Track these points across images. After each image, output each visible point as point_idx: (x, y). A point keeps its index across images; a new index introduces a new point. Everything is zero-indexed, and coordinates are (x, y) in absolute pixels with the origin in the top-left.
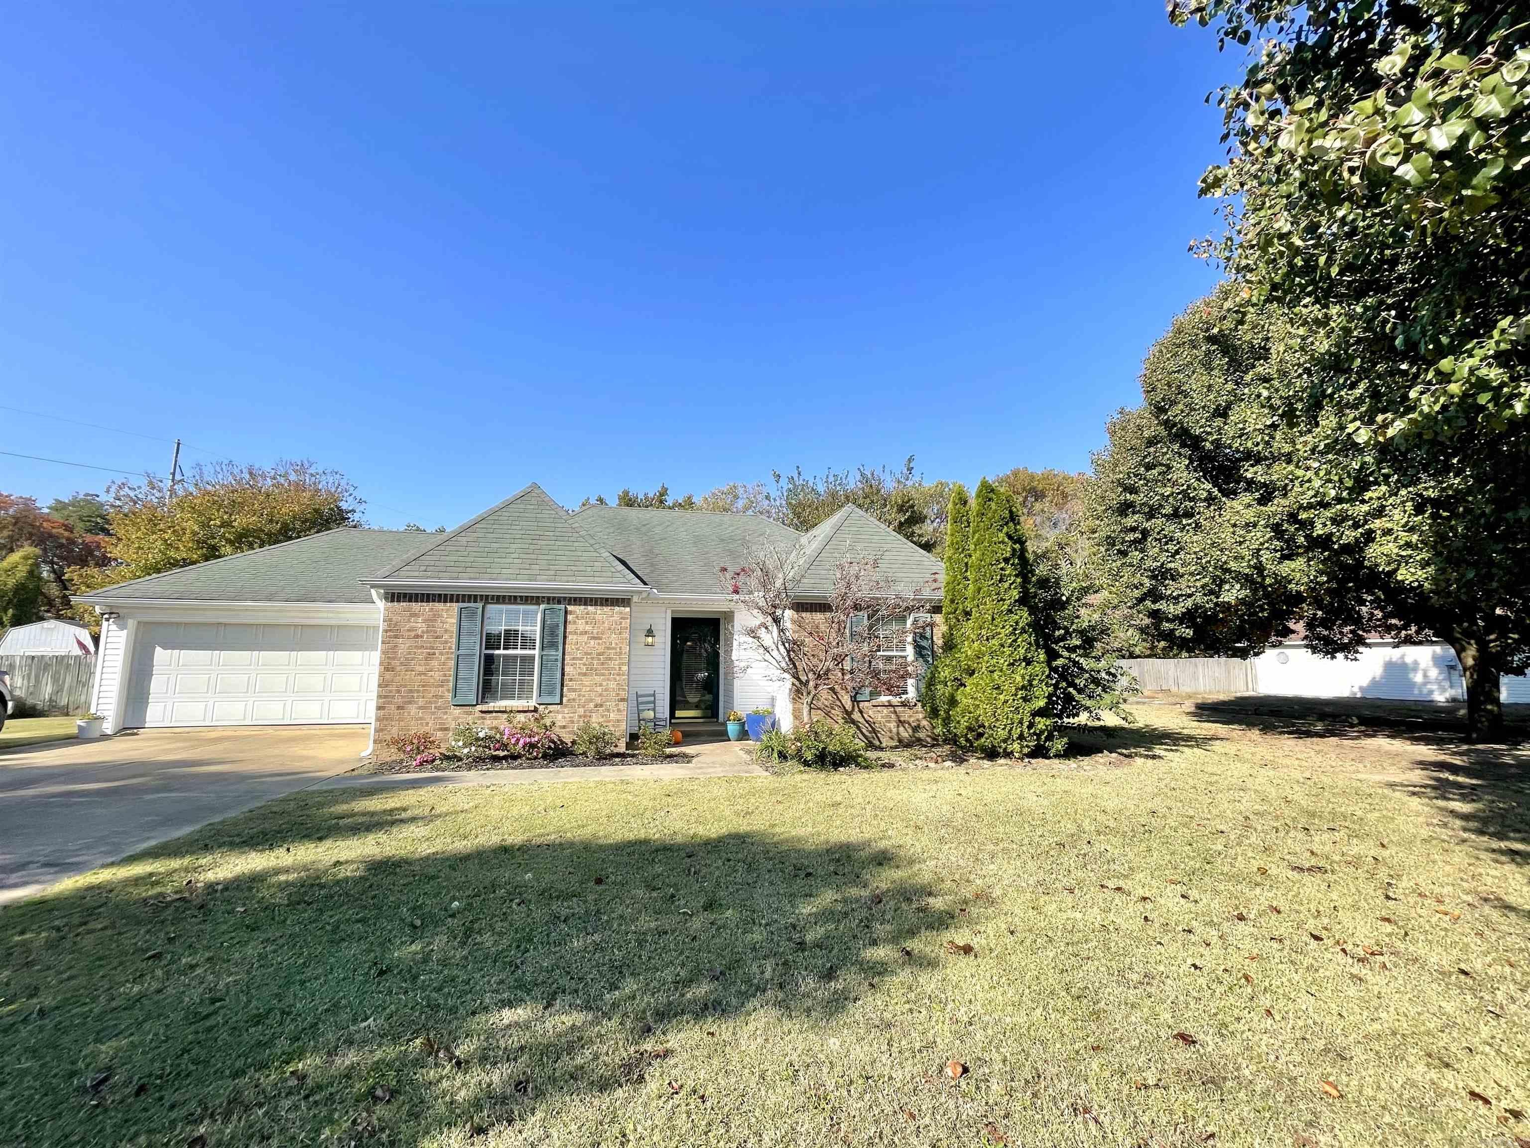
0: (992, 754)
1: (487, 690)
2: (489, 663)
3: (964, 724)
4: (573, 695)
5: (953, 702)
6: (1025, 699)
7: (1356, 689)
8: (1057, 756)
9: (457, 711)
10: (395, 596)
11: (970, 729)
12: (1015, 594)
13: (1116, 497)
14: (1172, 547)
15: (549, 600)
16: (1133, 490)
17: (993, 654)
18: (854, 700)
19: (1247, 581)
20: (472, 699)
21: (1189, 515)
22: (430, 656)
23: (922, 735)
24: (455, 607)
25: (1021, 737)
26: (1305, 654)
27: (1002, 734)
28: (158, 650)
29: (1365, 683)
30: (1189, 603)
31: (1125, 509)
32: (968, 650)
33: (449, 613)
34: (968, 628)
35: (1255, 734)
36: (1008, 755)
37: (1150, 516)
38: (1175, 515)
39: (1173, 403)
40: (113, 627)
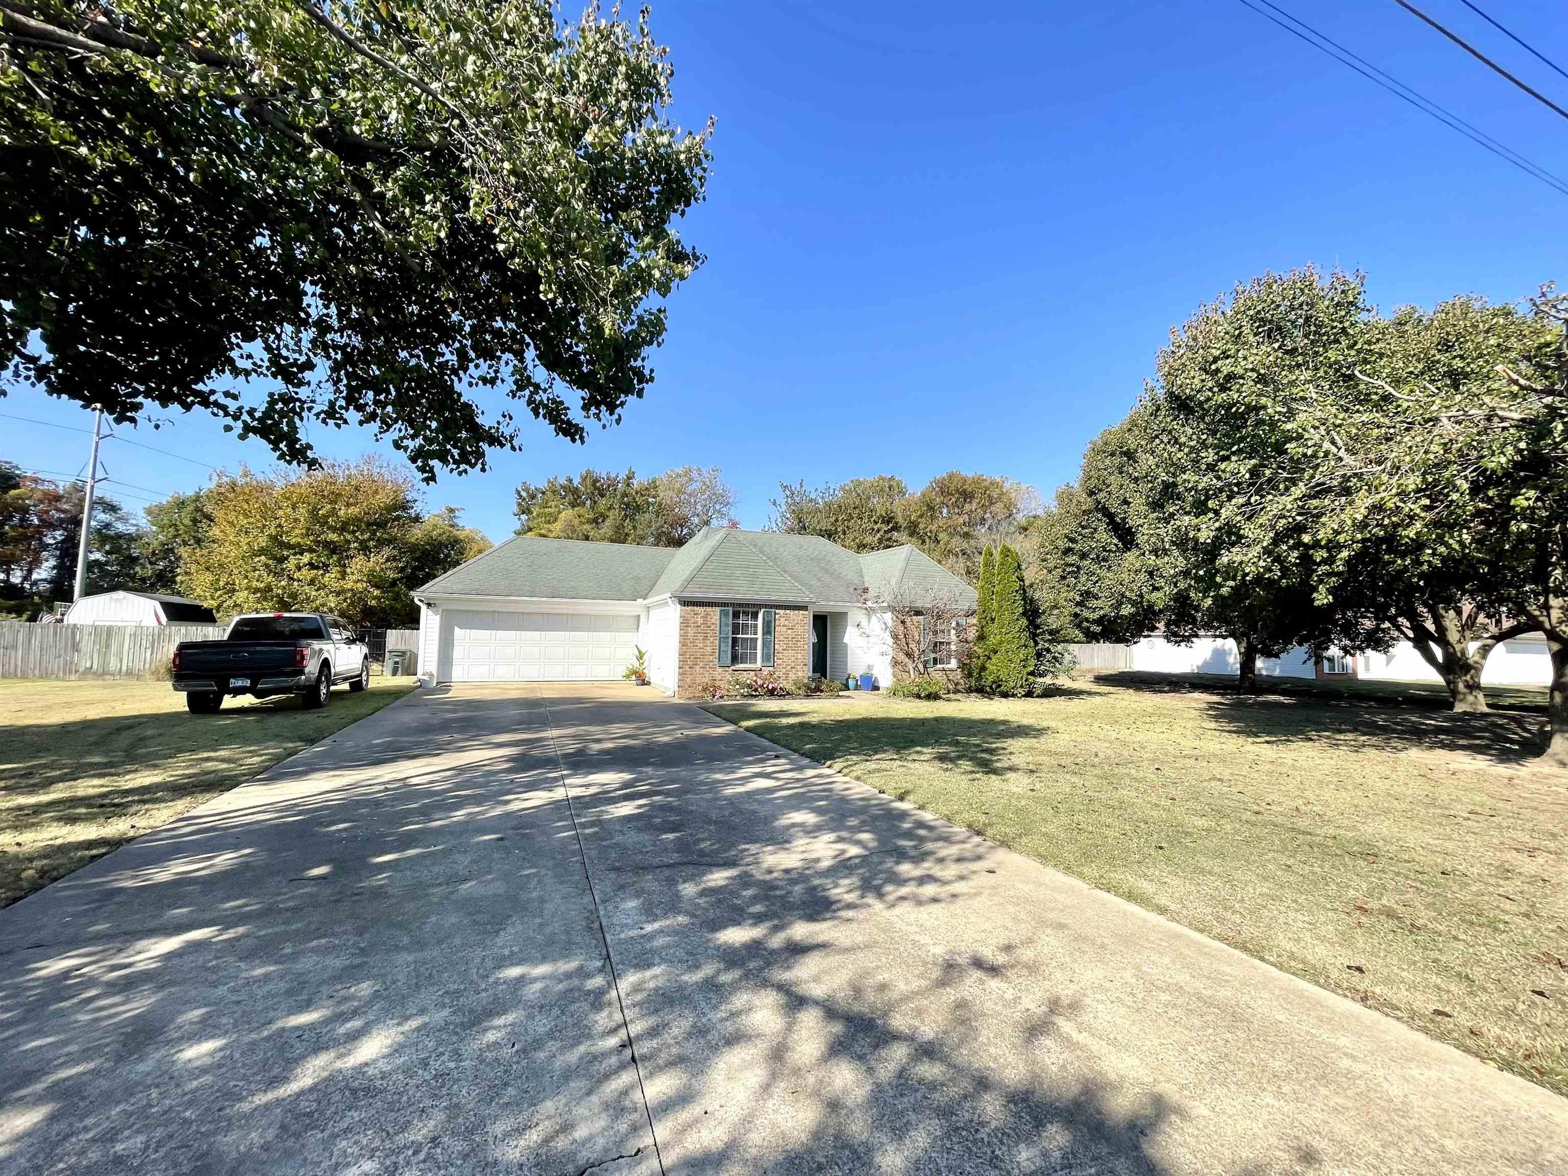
0: (1005, 695)
1: (735, 659)
2: (735, 641)
3: (990, 679)
4: (779, 662)
5: (983, 668)
6: (1024, 667)
7: (1195, 667)
8: (1038, 696)
9: (720, 670)
10: (686, 602)
11: (993, 682)
12: (1021, 610)
13: (1063, 544)
14: (1094, 579)
15: (766, 606)
16: (1073, 540)
17: (1009, 642)
18: (925, 667)
19: (1134, 604)
20: (729, 662)
21: (1105, 560)
22: (705, 638)
23: (959, 687)
24: (718, 609)
25: (1022, 686)
26: (1163, 641)
27: (1012, 684)
28: (457, 629)
29: (1200, 663)
30: (1102, 612)
31: (1067, 551)
32: (992, 640)
33: (715, 613)
34: (993, 628)
35: (1131, 691)
36: (1013, 695)
37: (1084, 556)
38: (1098, 560)
39: (1100, 490)
40: (430, 612)
